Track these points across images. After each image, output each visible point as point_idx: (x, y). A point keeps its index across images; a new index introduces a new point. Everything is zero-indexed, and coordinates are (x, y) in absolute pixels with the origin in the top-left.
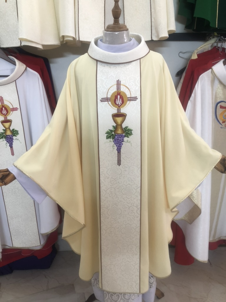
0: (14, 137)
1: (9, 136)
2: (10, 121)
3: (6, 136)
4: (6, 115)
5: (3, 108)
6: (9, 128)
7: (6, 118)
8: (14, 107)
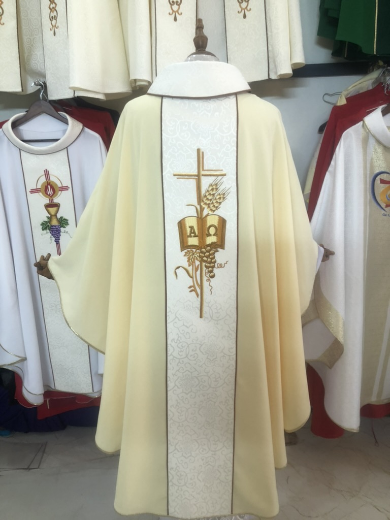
0: (62, 229)
1: (55, 226)
2: (57, 206)
3: (52, 226)
4: (52, 196)
5: (49, 187)
6: (56, 215)
7: (51, 200)
8: (63, 186)
